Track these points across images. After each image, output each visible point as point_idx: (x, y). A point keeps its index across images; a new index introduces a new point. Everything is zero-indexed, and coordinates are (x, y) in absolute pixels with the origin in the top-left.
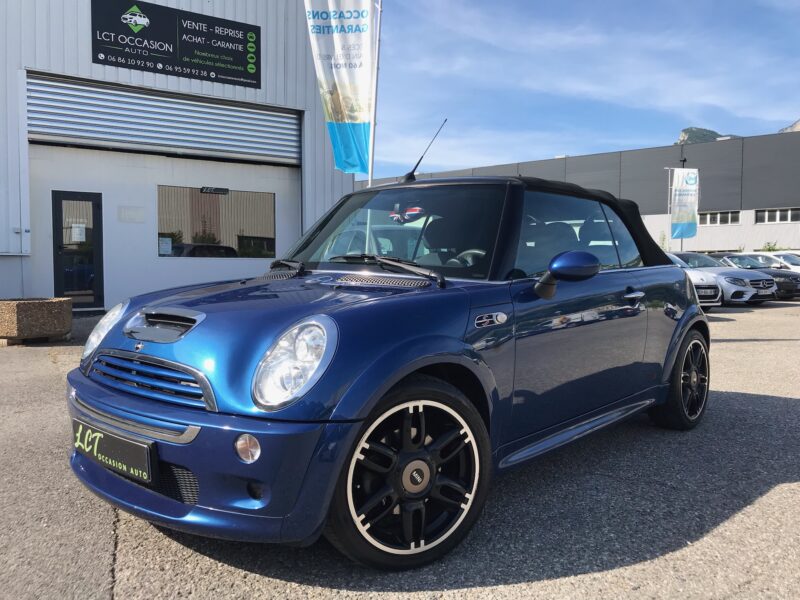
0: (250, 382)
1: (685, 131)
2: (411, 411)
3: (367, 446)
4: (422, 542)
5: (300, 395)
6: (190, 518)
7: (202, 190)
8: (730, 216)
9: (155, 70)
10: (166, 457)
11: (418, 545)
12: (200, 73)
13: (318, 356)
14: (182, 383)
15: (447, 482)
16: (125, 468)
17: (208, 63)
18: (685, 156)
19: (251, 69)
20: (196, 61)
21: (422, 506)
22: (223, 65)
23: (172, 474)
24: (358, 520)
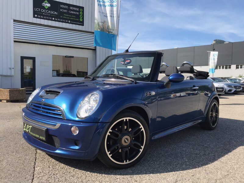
0: (76, 111)
1: (215, 40)
2: (125, 121)
3: (111, 131)
4: (128, 161)
5: (91, 115)
6: (58, 151)
7: (66, 57)
8: (228, 67)
9: (52, 20)
10: (51, 133)
11: (126, 161)
12: (65, 21)
13: (96, 103)
14: (56, 111)
15: (136, 143)
16: (38, 136)
17: (68, 18)
18: (214, 48)
19: (81, 20)
20: (64, 17)
21: (128, 150)
22: (73, 19)
23: (52, 138)
24: (108, 153)
